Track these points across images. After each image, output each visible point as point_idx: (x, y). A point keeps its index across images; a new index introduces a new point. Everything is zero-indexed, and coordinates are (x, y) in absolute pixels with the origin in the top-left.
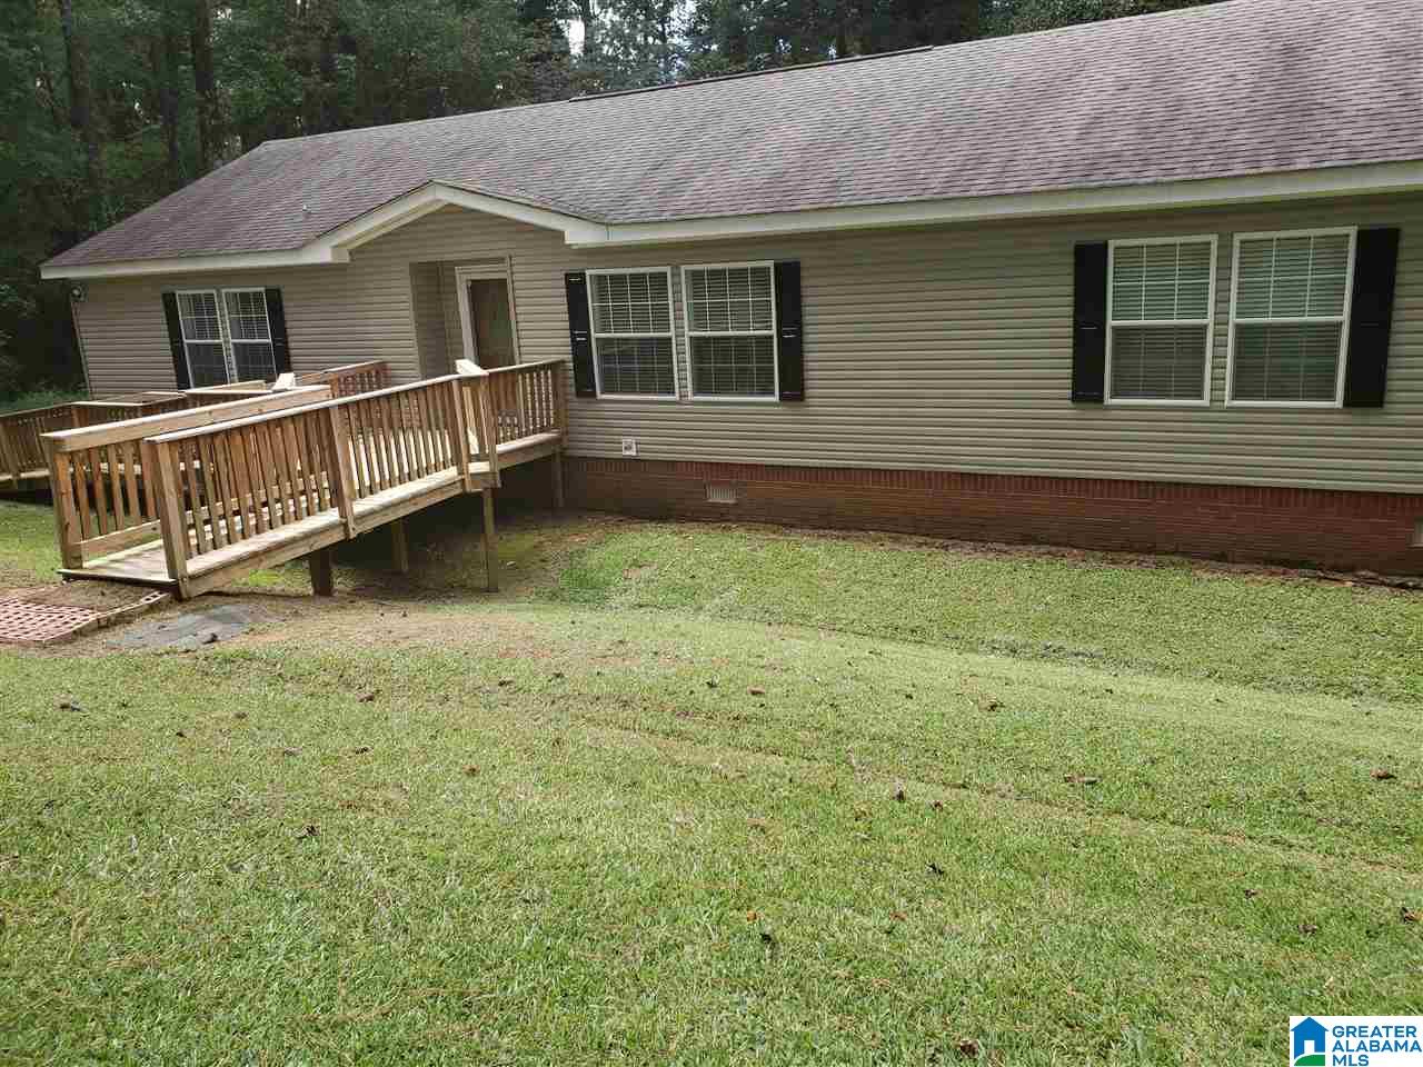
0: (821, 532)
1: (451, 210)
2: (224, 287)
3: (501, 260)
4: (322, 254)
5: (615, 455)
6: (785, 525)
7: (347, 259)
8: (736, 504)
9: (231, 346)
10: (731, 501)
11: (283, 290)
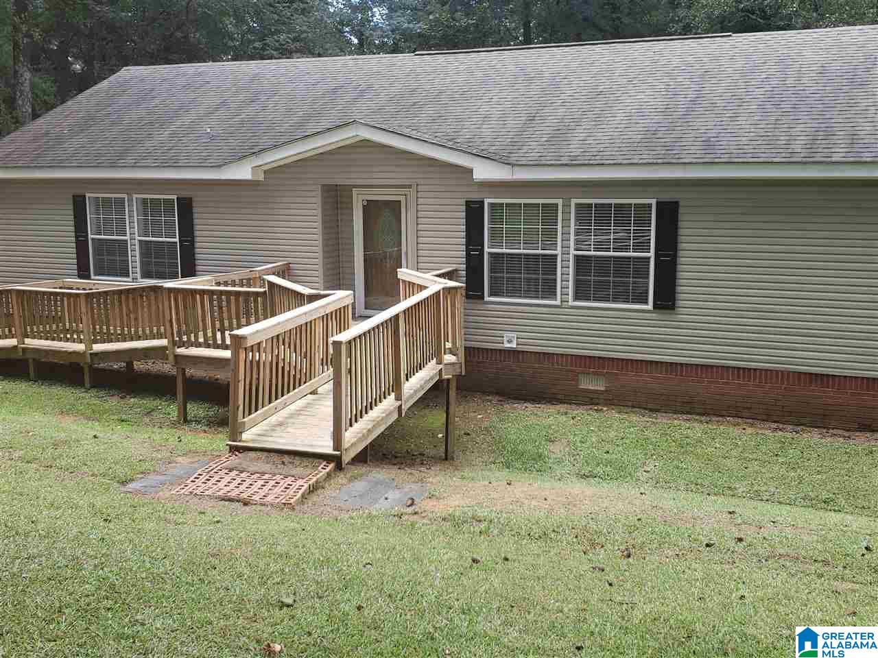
0: (685, 417)
1: (366, 143)
2: (136, 193)
3: (410, 187)
4: (243, 172)
5: (499, 346)
6: (651, 410)
7: (261, 177)
8: (606, 391)
9: (137, 242)
10: (603, 389)
11: (194, 199)
